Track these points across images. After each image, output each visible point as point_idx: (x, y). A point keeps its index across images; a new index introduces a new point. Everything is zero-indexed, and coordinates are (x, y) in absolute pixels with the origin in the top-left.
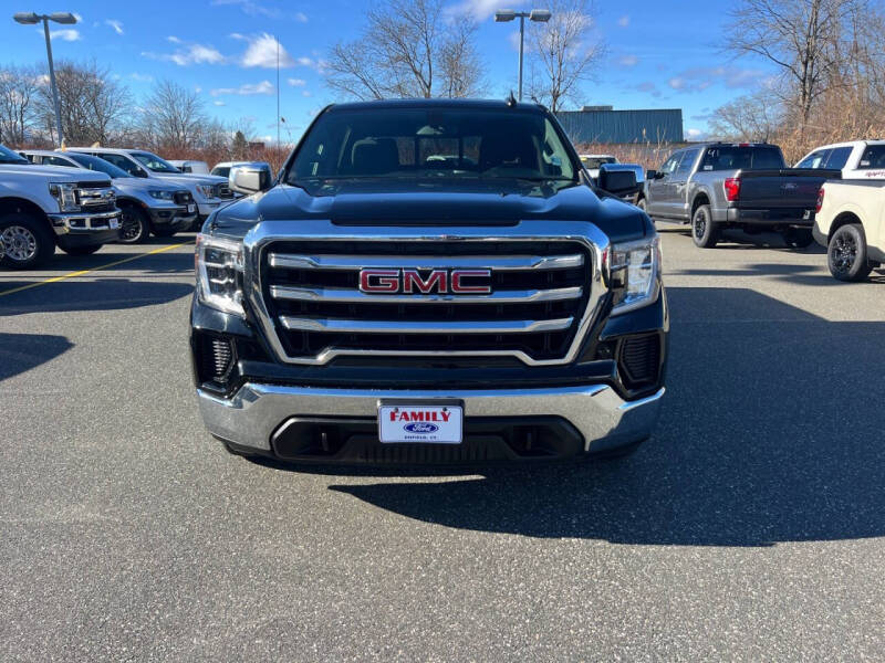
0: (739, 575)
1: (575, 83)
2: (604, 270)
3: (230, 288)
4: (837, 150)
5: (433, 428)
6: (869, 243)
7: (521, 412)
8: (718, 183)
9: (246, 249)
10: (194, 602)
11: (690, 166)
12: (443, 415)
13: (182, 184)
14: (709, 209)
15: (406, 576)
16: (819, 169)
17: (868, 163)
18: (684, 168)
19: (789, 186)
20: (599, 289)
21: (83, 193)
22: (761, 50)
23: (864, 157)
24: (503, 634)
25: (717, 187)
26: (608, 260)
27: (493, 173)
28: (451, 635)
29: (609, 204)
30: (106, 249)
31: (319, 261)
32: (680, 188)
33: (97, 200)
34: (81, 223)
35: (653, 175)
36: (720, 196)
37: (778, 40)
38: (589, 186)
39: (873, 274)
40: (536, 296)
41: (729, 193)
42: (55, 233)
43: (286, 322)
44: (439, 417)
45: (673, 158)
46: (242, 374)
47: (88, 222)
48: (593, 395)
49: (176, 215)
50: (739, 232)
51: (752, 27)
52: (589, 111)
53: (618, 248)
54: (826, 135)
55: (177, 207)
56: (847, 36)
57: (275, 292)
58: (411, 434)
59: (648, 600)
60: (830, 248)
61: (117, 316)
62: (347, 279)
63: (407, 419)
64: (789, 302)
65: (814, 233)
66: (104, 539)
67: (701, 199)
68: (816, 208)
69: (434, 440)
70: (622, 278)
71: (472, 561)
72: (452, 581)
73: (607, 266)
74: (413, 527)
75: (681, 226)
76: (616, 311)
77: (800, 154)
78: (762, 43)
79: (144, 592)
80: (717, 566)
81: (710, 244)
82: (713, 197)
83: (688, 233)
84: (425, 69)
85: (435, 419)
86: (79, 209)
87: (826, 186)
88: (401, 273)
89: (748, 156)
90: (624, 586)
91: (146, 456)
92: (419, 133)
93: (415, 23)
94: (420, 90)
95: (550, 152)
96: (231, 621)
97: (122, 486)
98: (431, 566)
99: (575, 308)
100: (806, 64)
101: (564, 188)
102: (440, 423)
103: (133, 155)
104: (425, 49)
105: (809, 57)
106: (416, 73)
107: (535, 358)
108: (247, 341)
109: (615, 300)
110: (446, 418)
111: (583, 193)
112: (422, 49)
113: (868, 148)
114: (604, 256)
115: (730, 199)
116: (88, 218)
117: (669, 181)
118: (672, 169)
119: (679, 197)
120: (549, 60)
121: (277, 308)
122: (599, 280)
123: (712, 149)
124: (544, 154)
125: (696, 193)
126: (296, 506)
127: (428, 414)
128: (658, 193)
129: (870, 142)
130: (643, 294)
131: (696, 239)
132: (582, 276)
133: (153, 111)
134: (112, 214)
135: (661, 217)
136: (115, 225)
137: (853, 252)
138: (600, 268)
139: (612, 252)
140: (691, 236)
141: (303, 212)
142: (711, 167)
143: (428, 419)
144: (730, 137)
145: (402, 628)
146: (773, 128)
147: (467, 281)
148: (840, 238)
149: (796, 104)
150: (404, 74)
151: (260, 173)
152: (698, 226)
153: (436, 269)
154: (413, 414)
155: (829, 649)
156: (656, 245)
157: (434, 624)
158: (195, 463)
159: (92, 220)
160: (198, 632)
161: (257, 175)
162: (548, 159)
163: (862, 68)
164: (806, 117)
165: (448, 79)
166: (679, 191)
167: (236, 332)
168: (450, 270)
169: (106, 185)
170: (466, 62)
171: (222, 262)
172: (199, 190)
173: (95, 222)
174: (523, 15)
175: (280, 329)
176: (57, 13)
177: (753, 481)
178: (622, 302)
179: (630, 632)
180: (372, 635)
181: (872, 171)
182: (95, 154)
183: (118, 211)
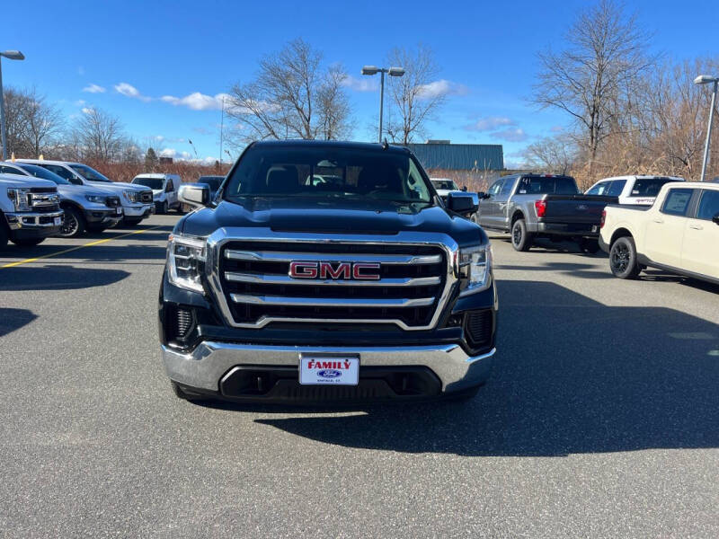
0: (548, 479)
1: (422, 123)
2: (455, 266)
3: (193, 273)
4: (615, 181)
5: (338, 374)
6: (639, 251)
7: (396, 363)
8: (531, 204)
9: (208, 245)
10: (165, 501)
11: (510, 190)
12: (346, 364)
13: (111, 191)
14: (524, 222)
15: (318, 482)
16: (603, 196)
17: (637, 192)
18: (505, 191)
19: (582, 207)
20: (451, 280)
21: (34, 196)
22: (560, 104)
23: (634, 188)
24: (390, 518)
25: (530, 206)
26: (457, 260)
27: (372, 195)
28: (353, 520)
29: (457, 221)
30: (49, 242)
31: (261, 255)
32: (502, 206)
33: (46, 203)
34: (31, 220)
35: (483, 196)
36: (532, 214)
37: (573, 98)
38: (441, 206)
39: (642, 274)
40: (410, 282)
41: (538, 211)
42: (9, 228)
43: (236, 298)
44: (343, 366)
45: (497, 183)
46: (200, 334)
47: (37, 220)
48: (448, 352)
49: (107, 216)
50: (546, 240)
51: (553, 87)
52: (432, 144)
53: (464, 251)
54: (608, 169)
55: (108, 209)
56: (623, 97)
57: (229, 277)
58: (322, 378)
59: (488, 495)
60: (611, 254)
61: (67, 295)
62: (281, 268)
63: (320, 367)
64: (582, 293)
65: (600, 243)
66: (89, 460)
67: (518, 215)
68: (600, 224)
69: (338, 383)
70: (466, 273)
71: (364, 471)
72: (351, 485)
73: (457, 264)
74: (319, 449)
75: (503, 234)
76: (463, 294)
77: (589, 183)
78: (560, 99)
79: (127, 495)
80: (534, 473)
81: (525, 249)
82: (527, 214)
83: (508, 240)
84: (306, 107)
85: (339, 367)
86: (31, 210)
87: (607, 209)
88: (319, 265)
89: (550, 184)
90: (470, 486)
91: (110, 401)
92: (319, 165)
93: (298, 71)
94: (301, 122)
95: (413, 182)
96: (194, 513)
97: (96, 422)
98: (336, 475)
99: (436, 291)
100: (593, 115)
101: (425, 208)
102: (343, 371)
103: (71, 166)
104: (306, 91)
105: (595, 111)
106: (298, 109)
107: (409, 325)
108: (205, 311)
109: (462, 287)
110: (347, 367)
111: (438, 212)
112: (303, 92)
113: (638, 181)
114: (455, 257)
115: (539, 215)
116: (37, 217)
117: (494, 200)
118: (496, 192)
119: (501, 213)
120: (402, 104)
121: (229, 287)
122: (451, 273)
123: (526, 178)
124: (408, 183)
125: (515, 210)
126: (231, 435)
127: (335, 364)
128: (486, 209)
129: (639, 177)
130: (480, 282)
131: (515, 245)
132: (440, 269)
133: (80, 130)
134: (56, 214)
135: (488, 228)
136: (59, 222)
137: (627, 257)
138: (452, 265)
139: (460, 253)
140: (511, 242)
141: (248, 221)
142: (525, 192)
143: (335, 367)
144: (539, 167)
145: (318, 516)
146: (570, 162)
147: (364, 271)
148: (618, 247)
149: (587, 145)
150: (289, 110)
151: (203, 190)
152: (516, 235)
153: (342, 262)
154: (324, 364)
155: (608, 524)
156: (489, 249)
157: (341, 513)
158: (150, 406)
159: (40, 218)
160: (171, 520)
161: (201, 191)
162: (411, 187)
163: (634, 119)
164: (594, 155)
165: (324, 116)
166: (501, 208)
167: (196, 304)
168: (352, 264)
169: (53, 190)
170: (336, 101)
171: (187, 255)
172: (125, 196)
173: (43, 220)
174: (383, 71)
175: (230, 302)
176: (9, 51)
177: (558, 417)
178: (467, 288)
179: (476, 515)
180: (299, 520)
181: (640, 198)
182: (40, 165)
183: (62, 212)
